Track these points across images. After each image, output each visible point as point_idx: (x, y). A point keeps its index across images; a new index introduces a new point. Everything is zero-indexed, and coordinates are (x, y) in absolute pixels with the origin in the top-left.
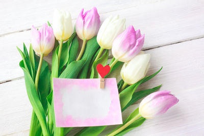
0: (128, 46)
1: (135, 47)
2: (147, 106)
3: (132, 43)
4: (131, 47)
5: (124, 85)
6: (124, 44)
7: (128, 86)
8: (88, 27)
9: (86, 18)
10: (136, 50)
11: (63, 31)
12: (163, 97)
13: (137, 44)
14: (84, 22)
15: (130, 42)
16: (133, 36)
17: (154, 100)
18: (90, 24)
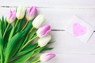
5: (38, 46)
6: (42, 32)
9: (31, 12)
10: (46, 35)
12: (49, 55)
18: (32, 15)
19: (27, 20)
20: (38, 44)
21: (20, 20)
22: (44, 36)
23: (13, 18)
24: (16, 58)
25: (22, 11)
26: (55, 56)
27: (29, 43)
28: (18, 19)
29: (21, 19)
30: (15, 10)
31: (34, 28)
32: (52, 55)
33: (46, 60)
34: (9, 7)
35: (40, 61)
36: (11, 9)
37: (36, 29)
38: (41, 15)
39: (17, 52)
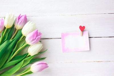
0: (32, 39)
1: (35, 40)
2: (34, 67)
3: (34, 38)
4: (33, 40)
5: (28, 55)
6: (30, 38)
7: (30, 56)
8: (19, 24)
9: (20, 20)
10: (35, 42)
11: (8, 25)
12: (41, 65)
13: (36, 39)
14: (18, 22)
15: (33, 38)
16: (36, 35)
17: (37, 65)
18: (21, 23)
19: (16, 28)
20: (28, 54)
27: (18, 52)
28: (6, 28)
29: (9, 28)
39: (5, 63)
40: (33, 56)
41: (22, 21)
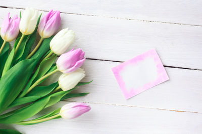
0: (69, 65)
1: (74, 67)
8: (47, 30)
11: (26, 30)
18: (49, 28)
19: (41, 36)
20: (58, 85)
21: (26, 37)
22: (71, 71)
23: (13, 33)
24: (15, 107)
25: (31, 19)
26: (88, 110)
27: (41, 81)
28: (22, 34)
29: (28, 35)
30: (17, 15)
31: (53, 53)
32: (84, 108)
33: (71, 116)
34: (6, 8)
35: (60, 117)
36: (9, 14)
37: (56, 55)
38: (67, 29)
39: (17, 97)
40: (66, 91)
41: (51, 25)
